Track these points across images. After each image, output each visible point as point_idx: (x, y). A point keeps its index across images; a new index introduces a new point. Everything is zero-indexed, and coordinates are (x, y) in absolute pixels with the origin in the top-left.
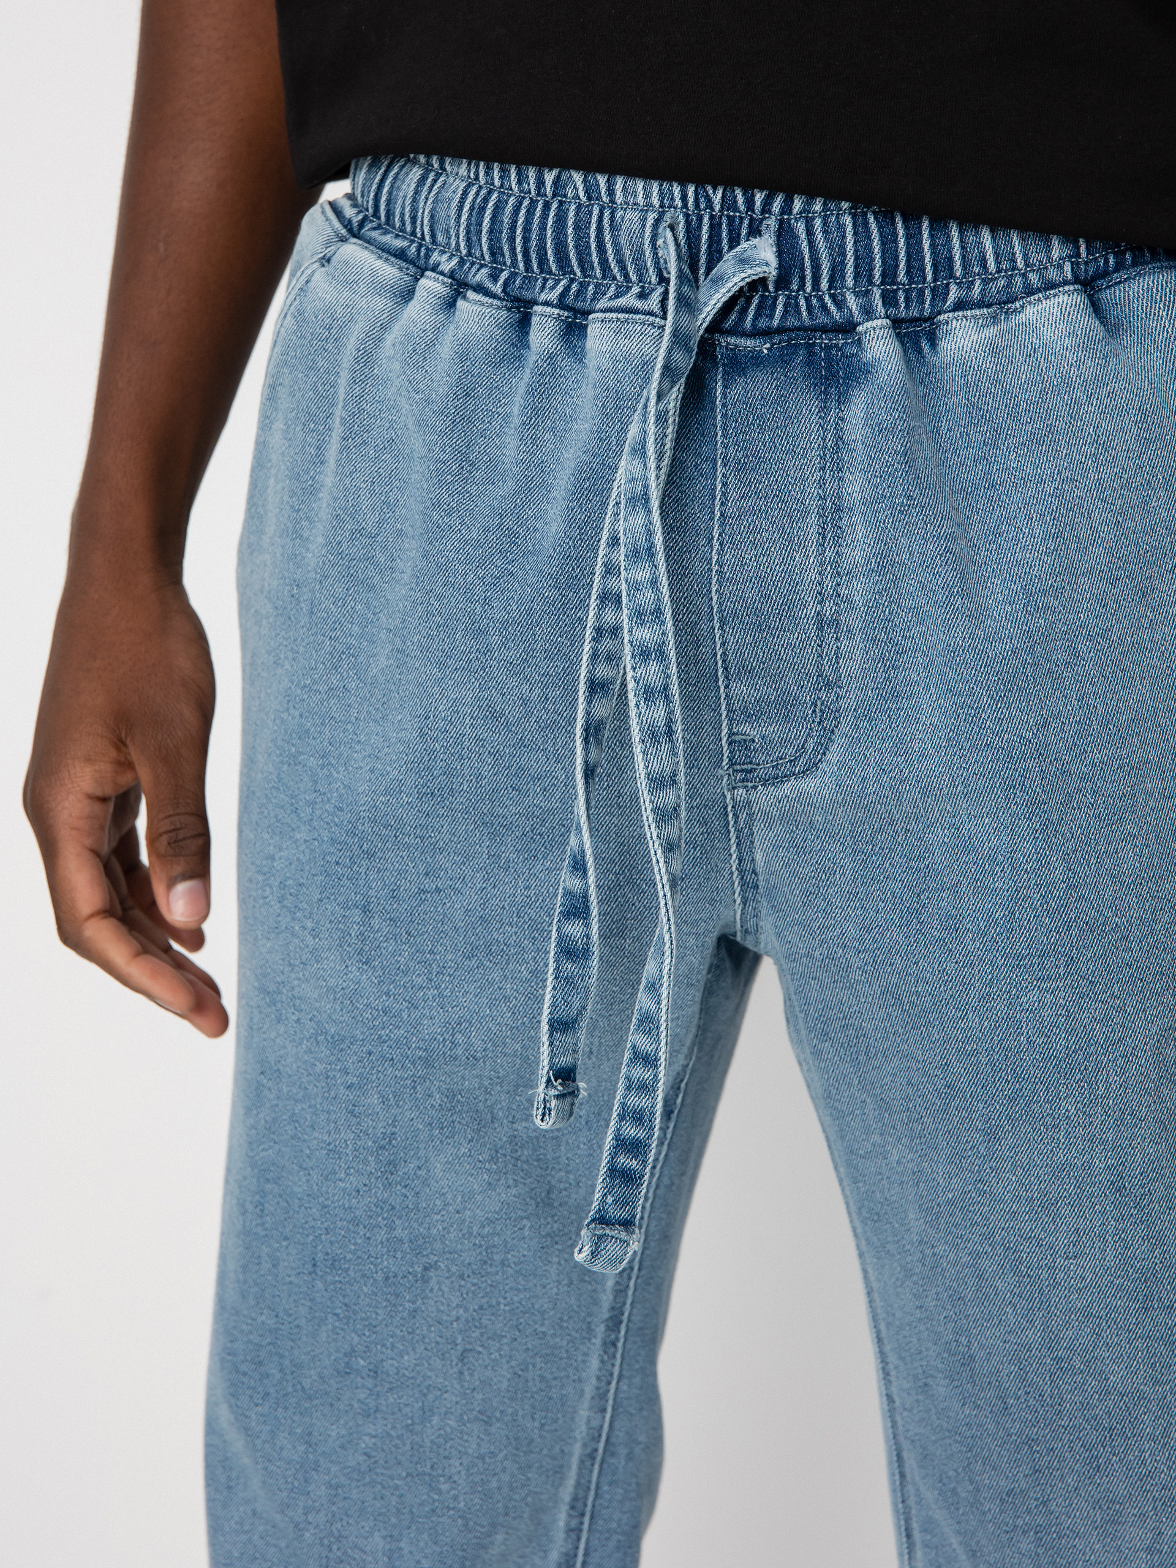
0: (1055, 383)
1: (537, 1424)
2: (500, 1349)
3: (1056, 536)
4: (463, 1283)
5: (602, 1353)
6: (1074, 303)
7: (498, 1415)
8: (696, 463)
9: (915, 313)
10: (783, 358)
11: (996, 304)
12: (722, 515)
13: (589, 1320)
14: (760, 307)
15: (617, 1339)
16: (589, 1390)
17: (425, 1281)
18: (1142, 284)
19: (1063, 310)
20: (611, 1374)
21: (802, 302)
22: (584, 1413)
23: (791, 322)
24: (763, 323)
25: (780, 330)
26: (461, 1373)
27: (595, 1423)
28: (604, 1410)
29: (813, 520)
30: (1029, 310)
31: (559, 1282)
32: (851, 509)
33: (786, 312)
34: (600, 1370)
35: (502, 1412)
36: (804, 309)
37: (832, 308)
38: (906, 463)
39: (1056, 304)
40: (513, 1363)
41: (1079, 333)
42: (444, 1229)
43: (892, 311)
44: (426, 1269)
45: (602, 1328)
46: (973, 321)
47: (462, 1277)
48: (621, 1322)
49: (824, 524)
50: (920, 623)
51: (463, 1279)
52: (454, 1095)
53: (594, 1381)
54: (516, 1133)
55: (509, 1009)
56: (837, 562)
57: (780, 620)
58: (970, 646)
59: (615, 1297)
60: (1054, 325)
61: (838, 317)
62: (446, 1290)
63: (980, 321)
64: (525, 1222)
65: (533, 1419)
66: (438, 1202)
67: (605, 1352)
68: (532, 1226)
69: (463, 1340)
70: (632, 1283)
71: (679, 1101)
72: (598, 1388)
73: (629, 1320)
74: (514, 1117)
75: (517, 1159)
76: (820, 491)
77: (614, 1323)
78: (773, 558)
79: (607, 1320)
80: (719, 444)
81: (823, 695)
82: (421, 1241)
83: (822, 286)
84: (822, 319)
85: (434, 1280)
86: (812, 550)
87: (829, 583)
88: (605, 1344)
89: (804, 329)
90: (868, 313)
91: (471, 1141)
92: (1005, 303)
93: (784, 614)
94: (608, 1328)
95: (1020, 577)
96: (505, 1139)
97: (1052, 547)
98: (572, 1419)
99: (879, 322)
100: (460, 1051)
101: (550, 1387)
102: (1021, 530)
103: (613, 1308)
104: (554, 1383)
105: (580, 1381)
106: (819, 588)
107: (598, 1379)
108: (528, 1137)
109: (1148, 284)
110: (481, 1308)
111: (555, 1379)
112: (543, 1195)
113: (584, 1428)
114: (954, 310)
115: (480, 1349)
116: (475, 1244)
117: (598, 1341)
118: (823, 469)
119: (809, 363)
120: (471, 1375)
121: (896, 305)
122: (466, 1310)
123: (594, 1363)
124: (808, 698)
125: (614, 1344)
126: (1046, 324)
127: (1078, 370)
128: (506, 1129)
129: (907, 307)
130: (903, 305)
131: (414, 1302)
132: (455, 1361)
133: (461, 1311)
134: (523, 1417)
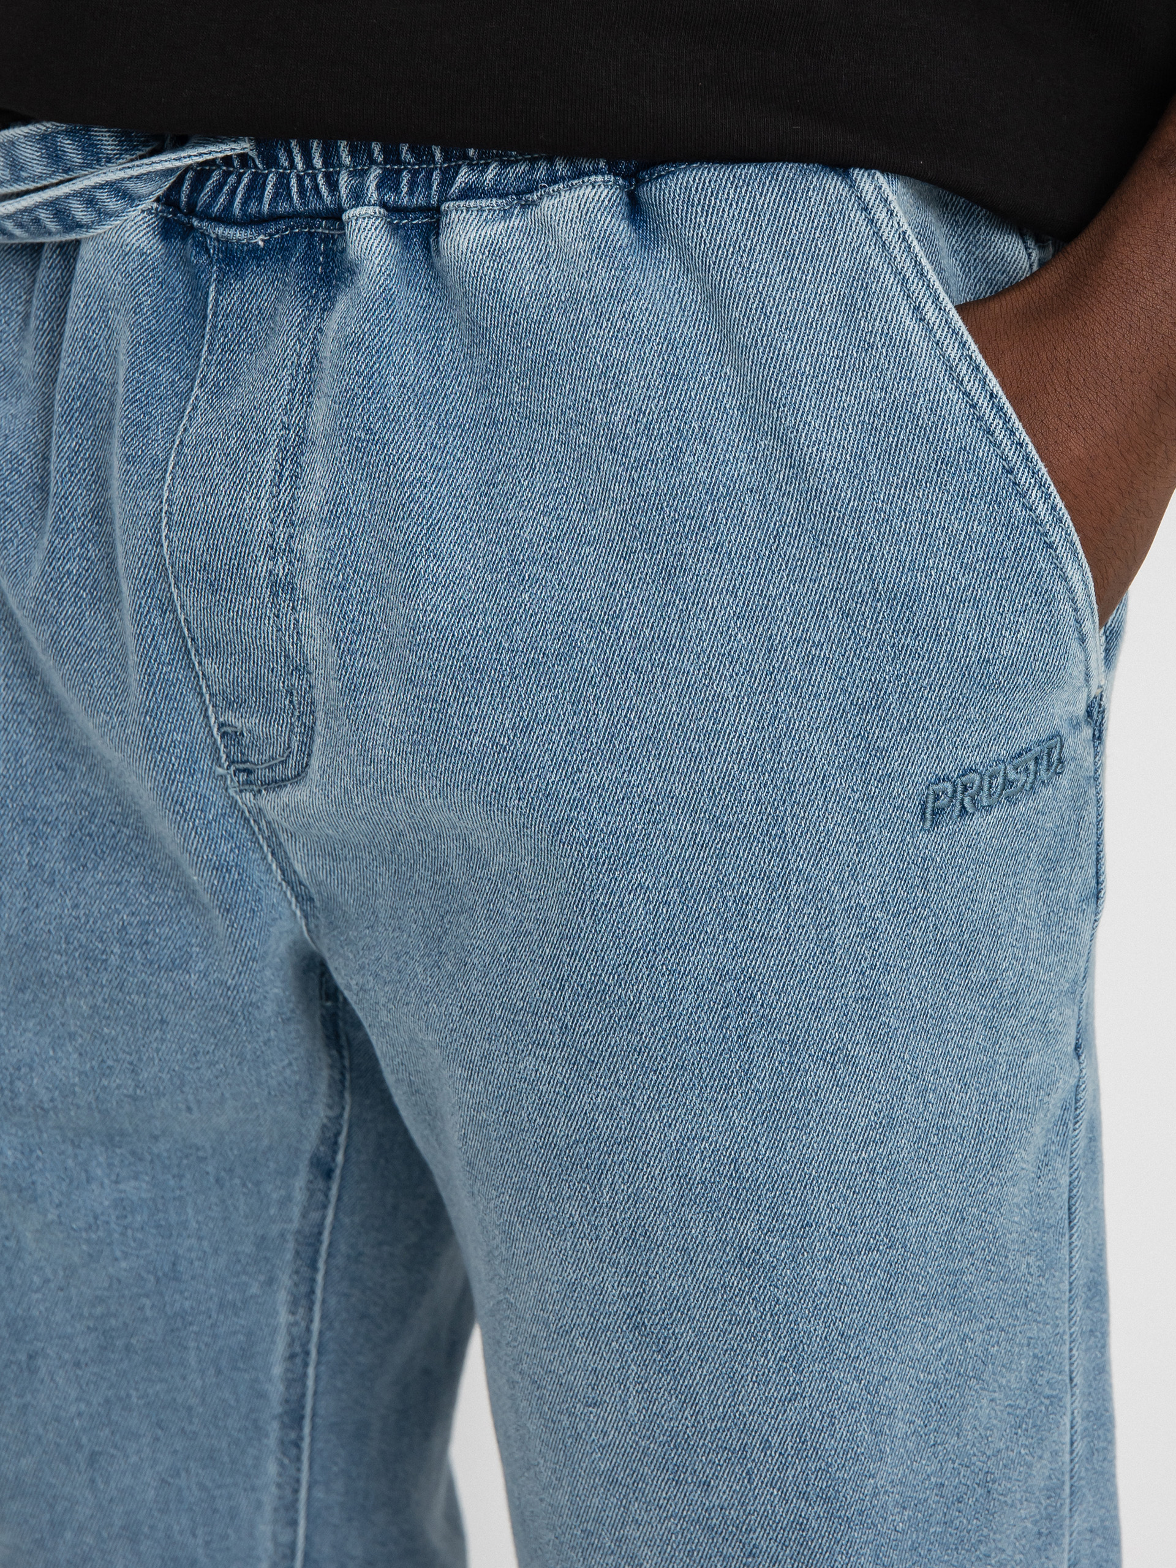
0: (563, 299)
1: (200, 1541)
2: (139, 1452)
3: (557, 492)
4: (80, 1373)
5: (279, 1455)
6: (596, 198)
7: (146, 1530)
8: (173, 380)
9: (420, 200)
10: (279, 251)
11: (513, 193)
12: (181, 442)
13: (254, 1416)
14: (250, 188)
15: (301, 1438)
16: (269, 1497)
17: (33, 1371)
18: (680, 181)
19: (582, 206)
20: (298, 1481)
21: (294, 181)
22: (265, 1529)
23: (283, 207)
24: (253, 208)
25: (274, 217)
26: (93, 1481)
27: (285, 1538)
28: (294, 1523)
29: (272, 452)
30: (546, 203)
31: (203, 1372)
32: (314, 443)
33: (276, 196)
34: (280, 1475)
35: (151, 1527)
36: (294, 190)
37: (324, 190)
38: (369, 389)
39: (576, 198)
40: (159, 1468)
41: (596, 236)
42: (46, 1309)
43: (390, 197)
44: (30, 1357)
45: (275, 1425)
46: (475, 213)
47: (77, 1364)
48: (302, 1417)
49: (283, 460)
50: (381, 593)
51: (80, 1368)
52: (31, 1151)
53: (273, 1489)
54: (123, 1195)
55: (76, 1049)
56: (292, 508)
57: (231, 579)
58: (431, 620)
59: (287, 1388)
60: (569, 224)
61: (328, 202)
62: (61, 1382)
63: (485, 214)
64: (144, 1300)
65: (194, 1536)
66: (36, 1279)
67: (284, 1454)
68: (153, 1306)
69: (90, 1440)
70: (311, 1371)
71: (340, 1158)
72: (280, 1498)
73: (314, 1415)
74: (118, 1175)
75: (126, 1228)
76: (285, 419)
77: (294, 1417)
78: (221, 499)
79: (281, 1416)
80: (202, 360)
81: (294, 680)
82: (20, 1325)
83: (315, 161)
84: (314, 204)
85: (43, 1371)
86: (266, 490)
87: (281, 534)
88: (282, 1442)
89: (295, 215)
90: (358, 197)
91: (59, 1205)
92: (524, 193)
93: (235, 571)
94: (284, 1426)
95: (508, 540)
96: (106, 1203)
97: (551, 506)
98: (251, 1535)
99: (370, 210)
100: (22, 1101)
101: (214, 1498)
102: (519, 482)
103: (287, 1401)
104: (217, 1493)
105: (253, 1489)
106: (270, 539)
107: (279, 1486)
108: (140, 1198)
109: (688, 181)
110: (107, 1401)
111: (219, 1487)
112: (166, 1269)
113: (269, 1545)
114: (459, 198)
115: (112, 1451)
116: (89, 1328)
117: (272, 1442)
118: (292, 391)
119: (309, 259)
120: (107, 1483)
121: (397, 190)
122: (89, 1404)
123: (272, 1468)
124: (281, 684)
125: (297, 1444)
126: (561, 222)
127: (589, 282)
128: (108, 1190)
129: (411, 193)
130: (405, 190)
131: (21, 1396)
132: (83, 1467)
133: (83, 1406)
134: (181, 1533)
